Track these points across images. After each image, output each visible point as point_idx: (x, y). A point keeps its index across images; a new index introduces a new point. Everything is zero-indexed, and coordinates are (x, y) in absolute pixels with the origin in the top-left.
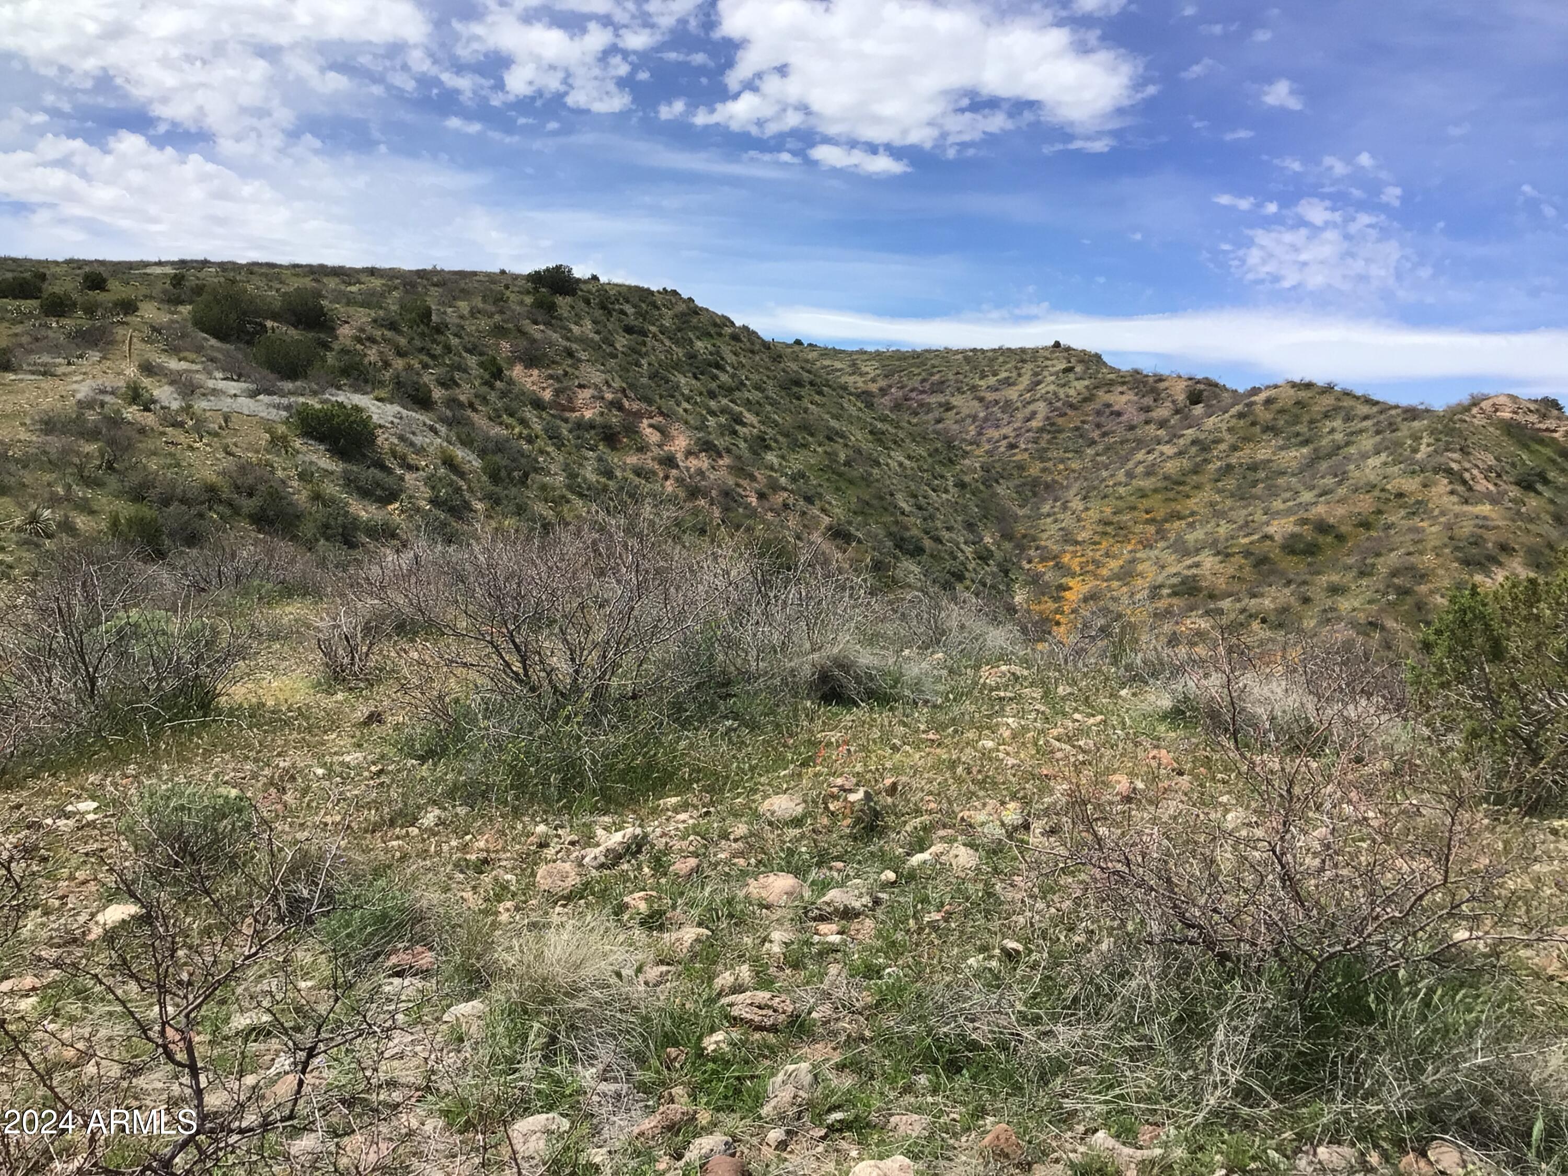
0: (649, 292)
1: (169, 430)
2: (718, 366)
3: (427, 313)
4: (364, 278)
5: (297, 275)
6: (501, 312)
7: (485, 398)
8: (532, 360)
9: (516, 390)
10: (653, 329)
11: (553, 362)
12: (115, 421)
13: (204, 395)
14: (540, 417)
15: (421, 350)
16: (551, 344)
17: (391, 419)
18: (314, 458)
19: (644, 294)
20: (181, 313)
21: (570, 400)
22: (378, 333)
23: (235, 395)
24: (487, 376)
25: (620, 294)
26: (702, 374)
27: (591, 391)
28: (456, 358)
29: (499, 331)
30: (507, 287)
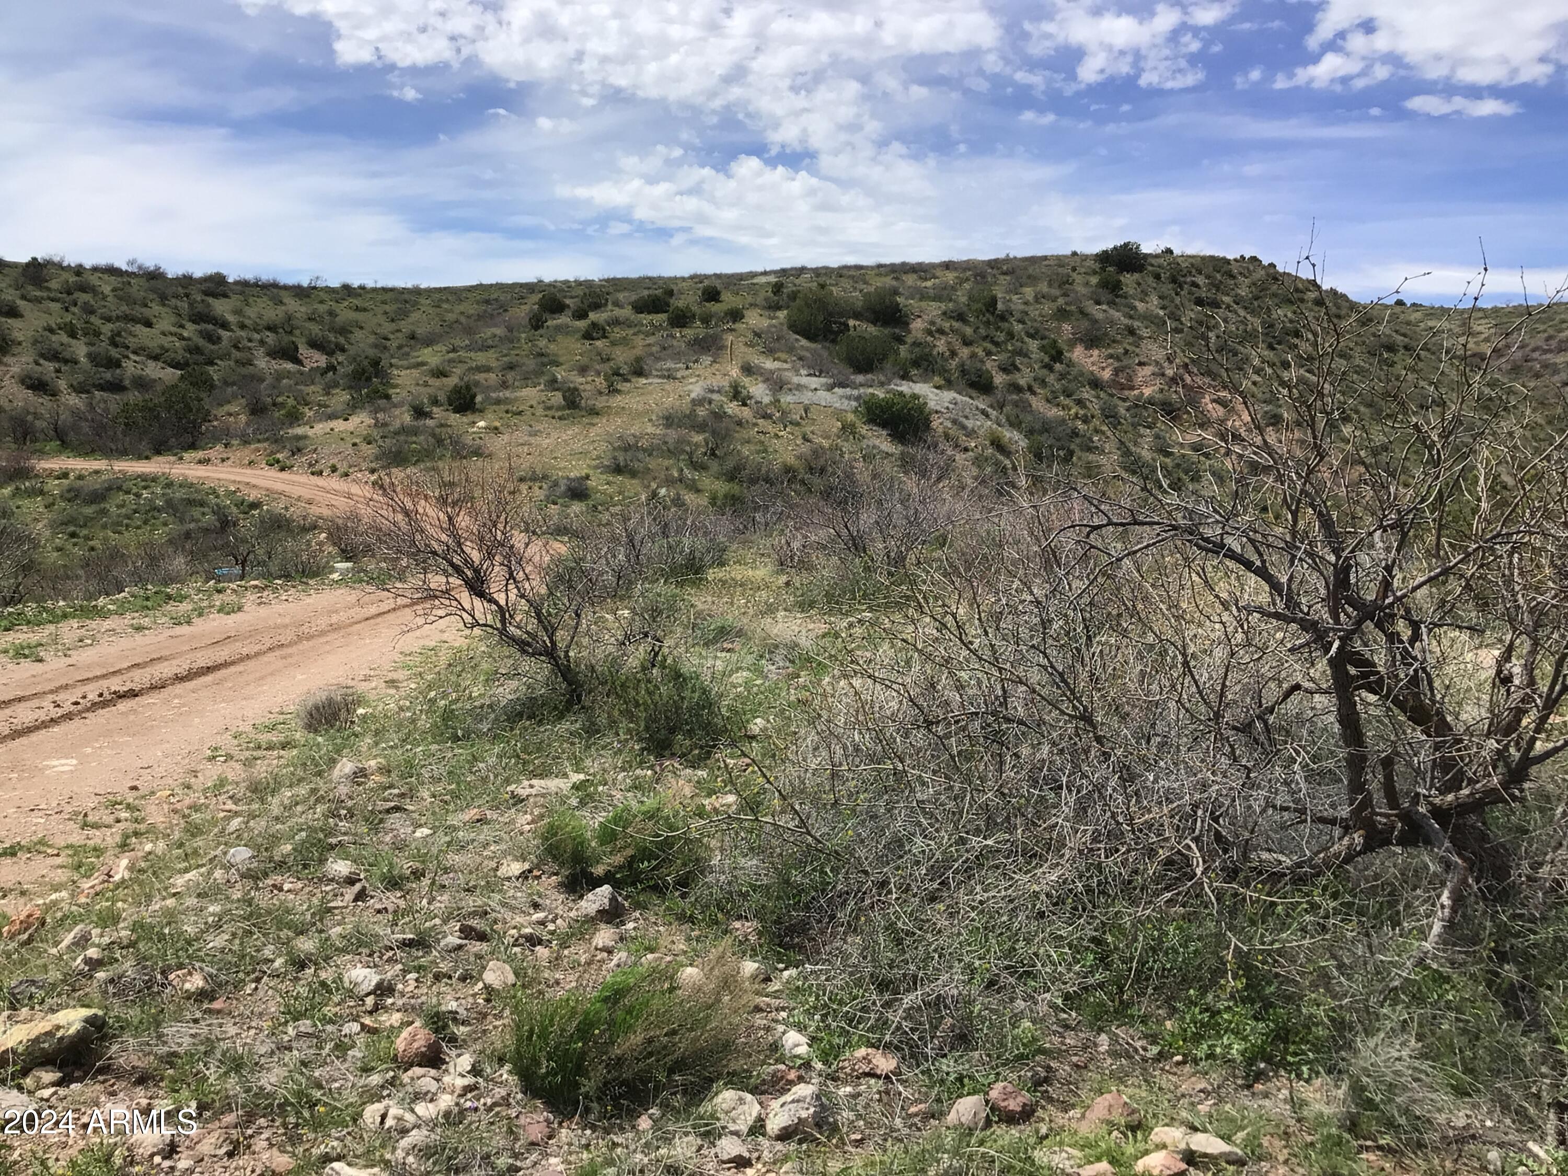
0: (1226, 261)
1: (761, 421)
2: (1297, 334)
3: (994, 301)
4: (938, 273)
5: (879, 275)
6: (1065, 295)
7: (1043, 381)
8: (1092, 341)
9: (1074, 371)
10: (1226, 299)
11: (1114, 341)
12: (719, 416)
13: (790, 390)
14: (1098, 397)
15: (985, 338)
16: (1112, 323)
17: (946, 404)
18: (877, 442)
19: (1219, 264)
20: (777, 318)
21: (1130, 379)
22: (946, 325)
23: (816, 389)
24: (1047, 359)
25: (1192, 265)
26: (1279, 343)
27: (1151, 368)
28: (1019, 344)
29: (1062, 314)
30: (1074, 269)
